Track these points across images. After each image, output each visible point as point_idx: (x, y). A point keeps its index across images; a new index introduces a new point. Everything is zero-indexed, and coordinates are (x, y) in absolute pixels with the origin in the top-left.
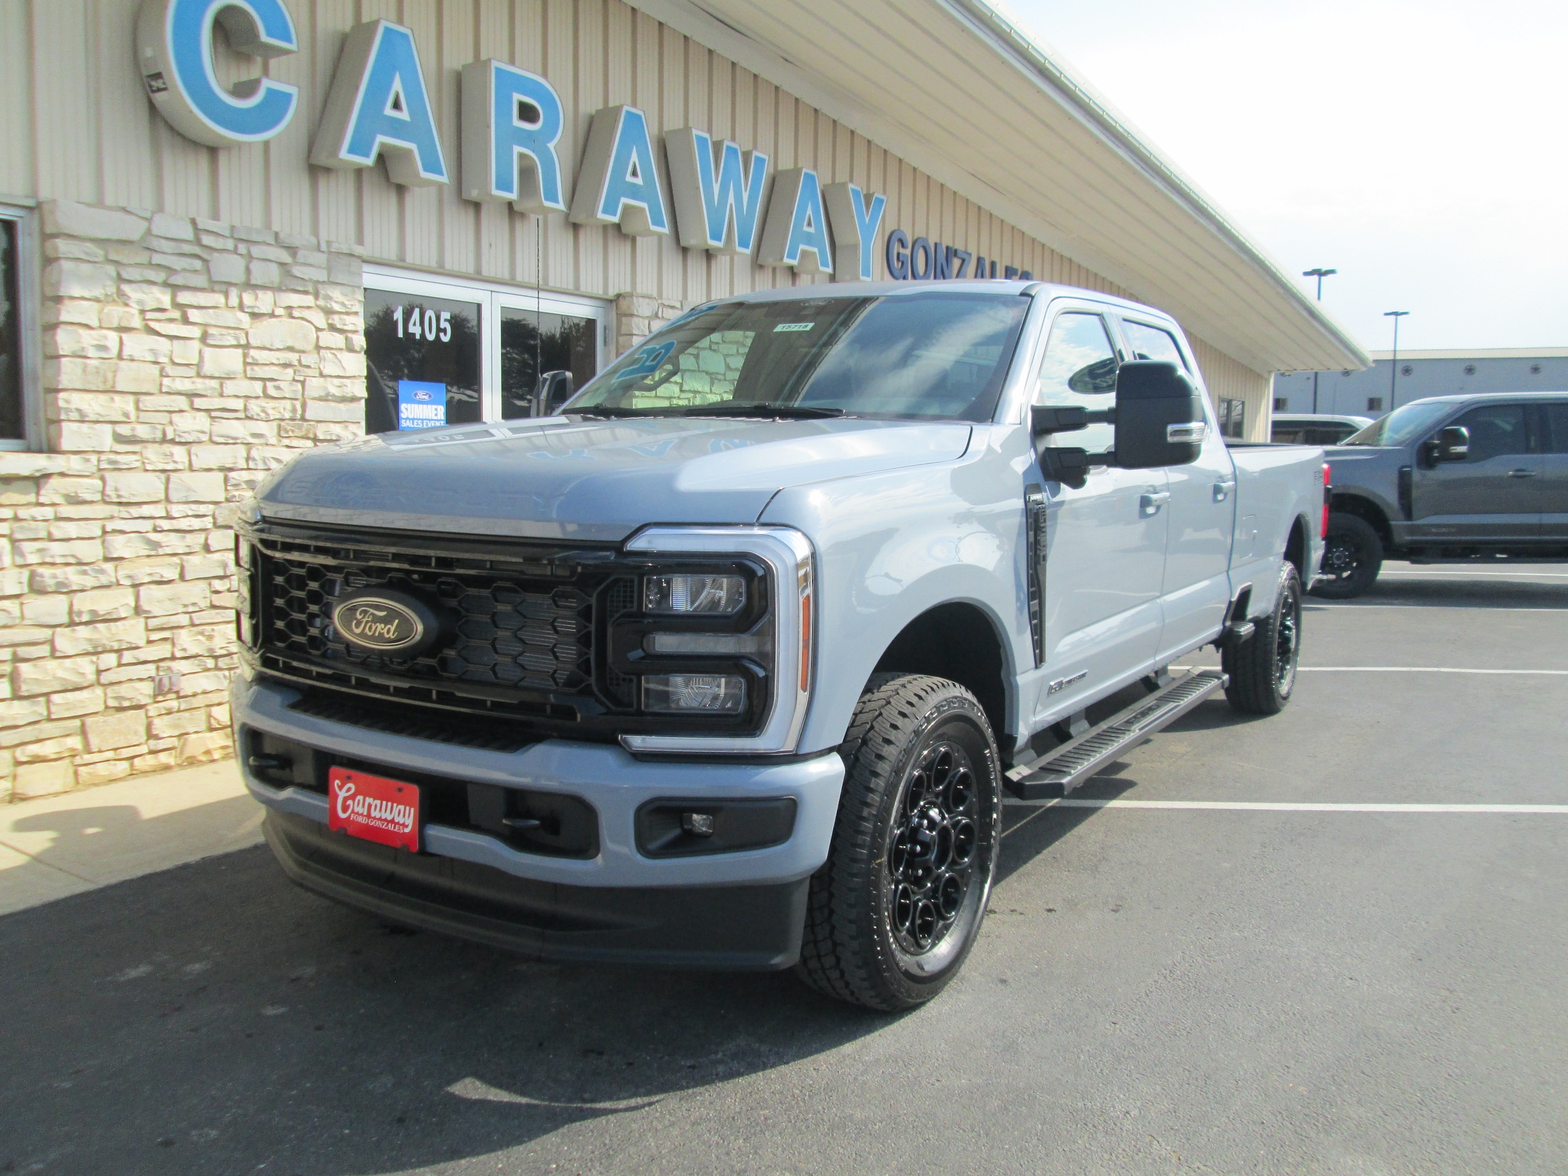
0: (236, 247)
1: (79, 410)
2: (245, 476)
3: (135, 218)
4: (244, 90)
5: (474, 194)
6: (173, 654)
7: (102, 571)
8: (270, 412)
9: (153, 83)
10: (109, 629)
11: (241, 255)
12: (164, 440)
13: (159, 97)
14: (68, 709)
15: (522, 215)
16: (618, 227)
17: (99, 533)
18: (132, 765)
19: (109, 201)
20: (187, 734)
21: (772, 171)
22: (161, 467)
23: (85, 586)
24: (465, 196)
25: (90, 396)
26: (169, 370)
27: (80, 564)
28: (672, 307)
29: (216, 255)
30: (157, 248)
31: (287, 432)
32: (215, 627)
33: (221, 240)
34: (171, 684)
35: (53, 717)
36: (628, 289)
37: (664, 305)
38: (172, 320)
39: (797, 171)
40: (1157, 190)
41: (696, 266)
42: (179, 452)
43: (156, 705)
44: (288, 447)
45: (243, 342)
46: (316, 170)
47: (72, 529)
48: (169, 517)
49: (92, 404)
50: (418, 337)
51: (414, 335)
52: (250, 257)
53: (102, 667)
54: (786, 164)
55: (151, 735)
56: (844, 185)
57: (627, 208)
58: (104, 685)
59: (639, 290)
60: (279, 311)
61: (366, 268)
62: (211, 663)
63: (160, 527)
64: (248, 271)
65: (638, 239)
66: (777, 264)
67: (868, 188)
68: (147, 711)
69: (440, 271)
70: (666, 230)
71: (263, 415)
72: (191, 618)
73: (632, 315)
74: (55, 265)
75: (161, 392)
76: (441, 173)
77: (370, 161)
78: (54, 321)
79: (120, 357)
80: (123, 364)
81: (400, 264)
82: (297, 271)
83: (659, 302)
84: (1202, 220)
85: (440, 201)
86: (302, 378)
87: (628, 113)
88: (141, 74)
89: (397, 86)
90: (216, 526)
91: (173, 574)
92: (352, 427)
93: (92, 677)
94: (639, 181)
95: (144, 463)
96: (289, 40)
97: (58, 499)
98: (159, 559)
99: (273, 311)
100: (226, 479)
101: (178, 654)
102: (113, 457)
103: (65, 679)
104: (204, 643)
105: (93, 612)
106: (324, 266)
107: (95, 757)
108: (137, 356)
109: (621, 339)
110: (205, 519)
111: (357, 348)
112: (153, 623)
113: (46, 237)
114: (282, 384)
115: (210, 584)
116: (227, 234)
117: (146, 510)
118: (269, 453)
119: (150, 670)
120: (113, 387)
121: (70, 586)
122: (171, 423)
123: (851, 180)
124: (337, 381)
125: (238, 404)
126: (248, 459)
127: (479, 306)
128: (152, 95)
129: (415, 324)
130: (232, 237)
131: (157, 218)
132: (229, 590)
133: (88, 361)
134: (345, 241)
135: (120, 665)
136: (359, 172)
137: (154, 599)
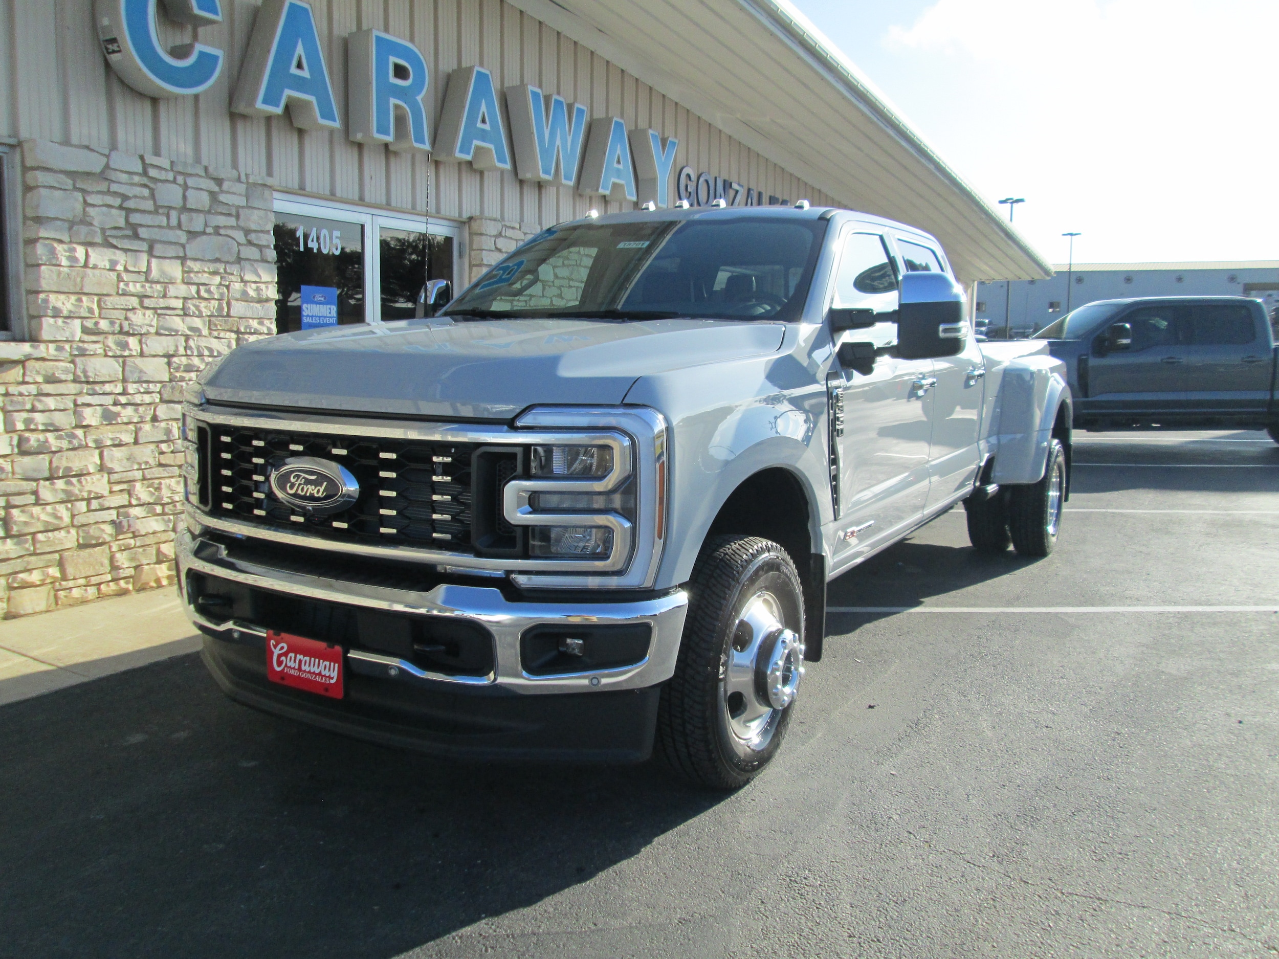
0: (175, 178)
1: (55, 308)
2: (184, 360)
3: (96, 154)
4: (179, 52)
5: (359, 137)
6: (130, 502)
7: (74, 436)
8: (204, 310)
9: (110, 46)
10: (80, 481)
11: (180, 185)
12: (121, 332)
13: (114, 58)
14: (50, 546)
15: (396, 154)
16: (470, 163)
17: (72, 406)
18: (99, 589)
19: (75, 140)
20: (141, 565)
21: (589, 119)
22: (119, 353)
23: (62, 448)
24: (351, 138)
25: (62, 297)
26: (125, 276)
27: (57, 430)
28: (513, 228)
29: (159, 184)
30: (114, 179)
31: (216, 326)
32: (163, 481)
33: (163, 172)
34: (129, 526)
35: (38, 551)
36: (478, 213)
37: (506, 226)
38: (126, 237)
39: (609, 120)
40: (889, 136)
41: (531, 196)
42: (133, 342)
43: (117, 542)
44: (216, 338)
45: (182, 254)
46: (234, 117)
47: (51, 403)
48: (124, 393)
49: (66, 304)
50: (315, 251)
51: (312, 249)
52: (186, 187)
53: (76, 513)
54: (599, 114)
55: (114, 567)
56: (644, 131)
57: (478, 149)
58: (78, 527)
59: (486, 214)
60: (210, 230)
61: (276, 195)
62: (159, 509)
63: (120, 401)
64: (185, 197)
65: (486, 174)
66: (593, 194)
67: (663, 133)
68: (110, 547)
69: (332, 196)
70: (508, 166)
71: (197, 313)
72: (144, 475)
73: (482, 234)
74: (35, 191)
75: (118, 293)
76: (334, 120)
77: (279, 110)
78: (34, 236)
79: (86, 265)
80: (89, 271)
81: (301, 191)
82: (222, 198)
83: (503, 223)
84: (923, 160)
85: (331, 142)
86: (227, 283)
87: (478, 72)
88: (98, 39)
89: (300, 50)
90: (162, 401)
91: (128, 438)
92: (267, 322)
93: (67, 519)
94: (487, 127)
95: (105, 350)
96: (216, 13)
97: (40, 379)
98: (118, 427)
99: (204, 230)
100: (169, 364)
101: (134, 502)
102: (81, 345)
103: (47, 522)
104: (154, 494)
105: (68, 469)
106: (244, 193)
107: (71, 584)
108: (101, 265)
109: (473, 253)
110: (154, 395)
111: (270, 259)
112: (115, 477)
113: (25, 169)
114: (213, 289)
115: (158, 446)
116: (168, 167)
117: (108, 388)
118: (203, 342)
119: (113, 515)
120: (81, 289)
121: (51, 448)
122: (127, 319)
123: (650, 127)
124: (254, 286)
125: (179, 304)
126: (186, 348)
127: (363, 226)
128: (108, 56)
129: (312, 241)
130: (172, 170)
131: (114, 154)
132: (172, 452)
133: (62, 269)
134: (258, 174)
135: (89, 511)
136: (269, 119)
137: (116, 458)
